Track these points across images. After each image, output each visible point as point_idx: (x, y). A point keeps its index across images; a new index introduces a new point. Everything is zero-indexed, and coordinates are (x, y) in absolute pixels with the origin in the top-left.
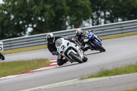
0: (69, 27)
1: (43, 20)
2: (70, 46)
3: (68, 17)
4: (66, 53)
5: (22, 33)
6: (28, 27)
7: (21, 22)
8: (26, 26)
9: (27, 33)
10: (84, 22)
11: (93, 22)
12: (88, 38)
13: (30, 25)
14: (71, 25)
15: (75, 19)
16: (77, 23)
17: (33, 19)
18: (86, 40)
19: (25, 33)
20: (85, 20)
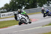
0: (38, 7)
1: (29, 4)
2: (22, 17)
3: (38, 3)
4: (21, 20)
5: (21, 9)
6: (23, 7)
7: (20, 5)
8: (22, 6)
9: (23, 9)
10: (44, 5)
11: (47, 5)
12: (46, 11)
13: (24, 6)
14: (39, 6)
15: (40, 4)
16: (41, 5)
17: (25, 4)
18: (45, 12)
19: (22, 9)
20: (44, 4)
